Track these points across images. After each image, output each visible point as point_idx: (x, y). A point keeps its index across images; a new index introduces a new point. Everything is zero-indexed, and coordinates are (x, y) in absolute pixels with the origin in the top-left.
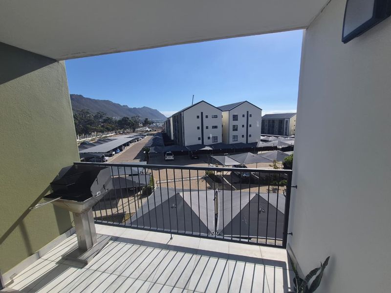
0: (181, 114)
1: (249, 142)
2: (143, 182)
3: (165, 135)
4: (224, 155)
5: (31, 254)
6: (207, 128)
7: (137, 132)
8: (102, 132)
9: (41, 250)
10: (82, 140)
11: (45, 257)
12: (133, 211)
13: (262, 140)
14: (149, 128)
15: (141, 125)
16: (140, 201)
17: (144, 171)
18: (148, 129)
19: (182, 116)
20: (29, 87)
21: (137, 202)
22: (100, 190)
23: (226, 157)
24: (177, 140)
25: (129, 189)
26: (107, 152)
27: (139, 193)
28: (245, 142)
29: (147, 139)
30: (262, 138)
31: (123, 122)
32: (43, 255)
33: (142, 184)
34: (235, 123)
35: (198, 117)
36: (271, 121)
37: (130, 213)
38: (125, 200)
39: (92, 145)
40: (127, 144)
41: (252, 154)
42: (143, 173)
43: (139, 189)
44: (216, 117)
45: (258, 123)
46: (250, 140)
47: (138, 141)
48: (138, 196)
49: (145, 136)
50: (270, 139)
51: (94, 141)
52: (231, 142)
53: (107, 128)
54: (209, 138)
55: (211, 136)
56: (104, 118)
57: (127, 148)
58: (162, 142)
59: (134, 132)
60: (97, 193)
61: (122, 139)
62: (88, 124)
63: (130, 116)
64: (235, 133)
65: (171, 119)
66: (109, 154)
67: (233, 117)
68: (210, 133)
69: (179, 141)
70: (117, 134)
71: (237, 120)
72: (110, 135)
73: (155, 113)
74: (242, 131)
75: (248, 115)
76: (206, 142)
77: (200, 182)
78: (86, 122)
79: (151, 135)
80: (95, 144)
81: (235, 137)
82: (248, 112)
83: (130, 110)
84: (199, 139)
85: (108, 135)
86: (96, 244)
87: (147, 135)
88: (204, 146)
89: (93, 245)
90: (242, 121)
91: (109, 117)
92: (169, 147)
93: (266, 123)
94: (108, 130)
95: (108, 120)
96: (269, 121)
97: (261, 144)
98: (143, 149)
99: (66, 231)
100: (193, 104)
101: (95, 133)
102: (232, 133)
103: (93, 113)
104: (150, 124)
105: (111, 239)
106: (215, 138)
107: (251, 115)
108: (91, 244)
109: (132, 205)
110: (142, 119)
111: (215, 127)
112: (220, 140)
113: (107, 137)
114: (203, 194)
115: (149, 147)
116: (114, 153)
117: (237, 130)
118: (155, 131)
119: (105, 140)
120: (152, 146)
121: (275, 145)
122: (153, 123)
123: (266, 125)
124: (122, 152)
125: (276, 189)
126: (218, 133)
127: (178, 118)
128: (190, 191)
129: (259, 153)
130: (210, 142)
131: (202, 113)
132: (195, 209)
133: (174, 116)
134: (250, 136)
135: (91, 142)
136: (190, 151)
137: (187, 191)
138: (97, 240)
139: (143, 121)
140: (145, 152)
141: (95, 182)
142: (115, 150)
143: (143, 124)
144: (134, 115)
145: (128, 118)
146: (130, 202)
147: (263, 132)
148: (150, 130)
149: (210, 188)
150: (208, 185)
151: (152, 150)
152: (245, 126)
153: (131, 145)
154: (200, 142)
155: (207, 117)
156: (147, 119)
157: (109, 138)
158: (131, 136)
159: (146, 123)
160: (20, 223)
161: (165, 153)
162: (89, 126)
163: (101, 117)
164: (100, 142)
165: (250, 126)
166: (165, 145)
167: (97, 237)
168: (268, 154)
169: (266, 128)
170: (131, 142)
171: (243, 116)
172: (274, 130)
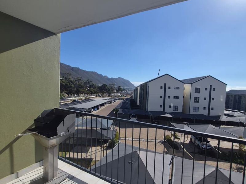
0: (147, 84)
1: (210, 115)
2: (110, 136)
3: (132, 101)
4: (184, 124)
5: (12, 173)
6: (169, 97)
7: (111, 97)
8: (87, 94)
9: (20, 172)
10: (74, 99)
11: (20, 178)
12: (98, 158)
13: (225, 115)
14: (121, 94)
15: (115, 91)
16: (105, 152)
17: (112, 127)
18: (119, 95)
19: (148, 85)
20: (35, 50)
21: (102, 152)
22: (65, 132)
23: (185, 125)
24: (142, 106)
25: (98, 140)
26: (88, 109)
27: (105, 145)
28: (206, 114)
29: (118, 102)
30: (226, 112)
31: (102, 88)
32: (20, 176)
33: (109, 138)
34: (197, 95)
35: (161, 87)
36: (237, 97)
37: (96, 160)
38: (93, 149)
39: (80, 103)
40: (102, 105)
41: (214, 127)
42: (110, 128)
43: (106, 142)
44: (178, 88)
45: (222, 97)
46: (212, 113)
47: (111, 103)
48: (104, 147)
49: (117, 100)
50: (236, 114)
51: (81, 100)
52: (192, 112)
53: (91, 92)
54: (170, 107)
55: (172, 105)
56: (91, 84)
57: (102, 108)
58: (129, 106)
59: (109, 96)
60: (62, 133)
61: (100, 100)
62: (79, 88)
63: (108, 83)
64: (196, 105)
65: (139, 88)
66: (89, 110)
67: (195, 90)
68: (171, 102)
69: (143, 107)
70: (97, 97)
71: (199, 93)
72: (92, 97)
73: (127, 83)
74: (203, 103)
75: (211, 89)
76: (167, 109)
77: (158, 145)
78: (78, 86)
79: (122, 99)
80: (81, 102)
81: (196, 108)
82: (211, 86)
83: (109, 79)
84: (161, 106)
85: (91, 97)
86: (56, 178)
87: (119, 99)
88: (165, 113)
89: (53, 178)
90: (204, 94)
91: (94, 83)
92: (134, 110)
93: (232, 99)
94: (92, 93)
95: (92, 86)
96: (235, 96)
97: (224, 119)
98: (114, 110)
99: (40, 161)
100: (159, 76)
101: (83, 94)
102: (193, 104)
103: (84, 80)
104: (122, 91)
105: (68, 177)
106: (176, 107)
107: (214, 90)
108: (52, 177)
109: (99, 154)
110: (116, 87)
111: (177, 98)
112: (180, 110)
113: (90, 98)
114: (159, 157)
115: (119, 108)
116: (93, 110)
117: (198, 102)
118: (125, 96)
119: (89, 100)
120: (121, 108)
121: (241, 121)
122: (124, 90)
123: (232, 100)
124: (99, 110)
125: (241, 169)
126: (179, 103)
127: (144, 87)
128: (147, 151)
129: (222, 126)
130: (171, 110)
131: (165, 85)
132: (150, 169)
133: (141, 86)
134: (212, 109)
135: (80, 101)
136: (152, 116)
137: (143, 150)
138: (58, 175)
139: (117, 89)
140: (114, 112)
141: (61, 124)
142: (94, 108)
143: (117, 90)
144: (111, 83)
145: (106, 85)
146: (97, 151)
147: (227, 106)
148: (122, 96)
149: (167, 153)
150: (166, 150)
151: (120, 111)
152: (208, 99)
153: (106, 106)
154: (161, 109)
155: (169, 88)
156: (120, 87)
157: (91, 99)
158: (107, 99)
159: (119, 90)
160: (10, 146)
161: (130, 115)
162: (80, 89)
163: (89, 83)
164: (85, 101)
165: (213, 99)
166: (132, 109)
167: (58, 172)
168: (233, 130)
169: (232, 103)
170: (105, 103)
171: (206, 89)
172: (241, 105)
